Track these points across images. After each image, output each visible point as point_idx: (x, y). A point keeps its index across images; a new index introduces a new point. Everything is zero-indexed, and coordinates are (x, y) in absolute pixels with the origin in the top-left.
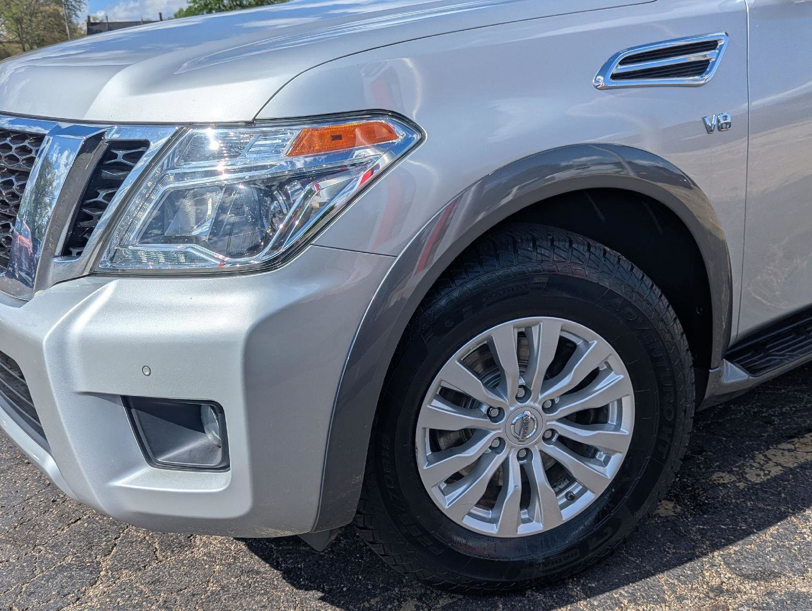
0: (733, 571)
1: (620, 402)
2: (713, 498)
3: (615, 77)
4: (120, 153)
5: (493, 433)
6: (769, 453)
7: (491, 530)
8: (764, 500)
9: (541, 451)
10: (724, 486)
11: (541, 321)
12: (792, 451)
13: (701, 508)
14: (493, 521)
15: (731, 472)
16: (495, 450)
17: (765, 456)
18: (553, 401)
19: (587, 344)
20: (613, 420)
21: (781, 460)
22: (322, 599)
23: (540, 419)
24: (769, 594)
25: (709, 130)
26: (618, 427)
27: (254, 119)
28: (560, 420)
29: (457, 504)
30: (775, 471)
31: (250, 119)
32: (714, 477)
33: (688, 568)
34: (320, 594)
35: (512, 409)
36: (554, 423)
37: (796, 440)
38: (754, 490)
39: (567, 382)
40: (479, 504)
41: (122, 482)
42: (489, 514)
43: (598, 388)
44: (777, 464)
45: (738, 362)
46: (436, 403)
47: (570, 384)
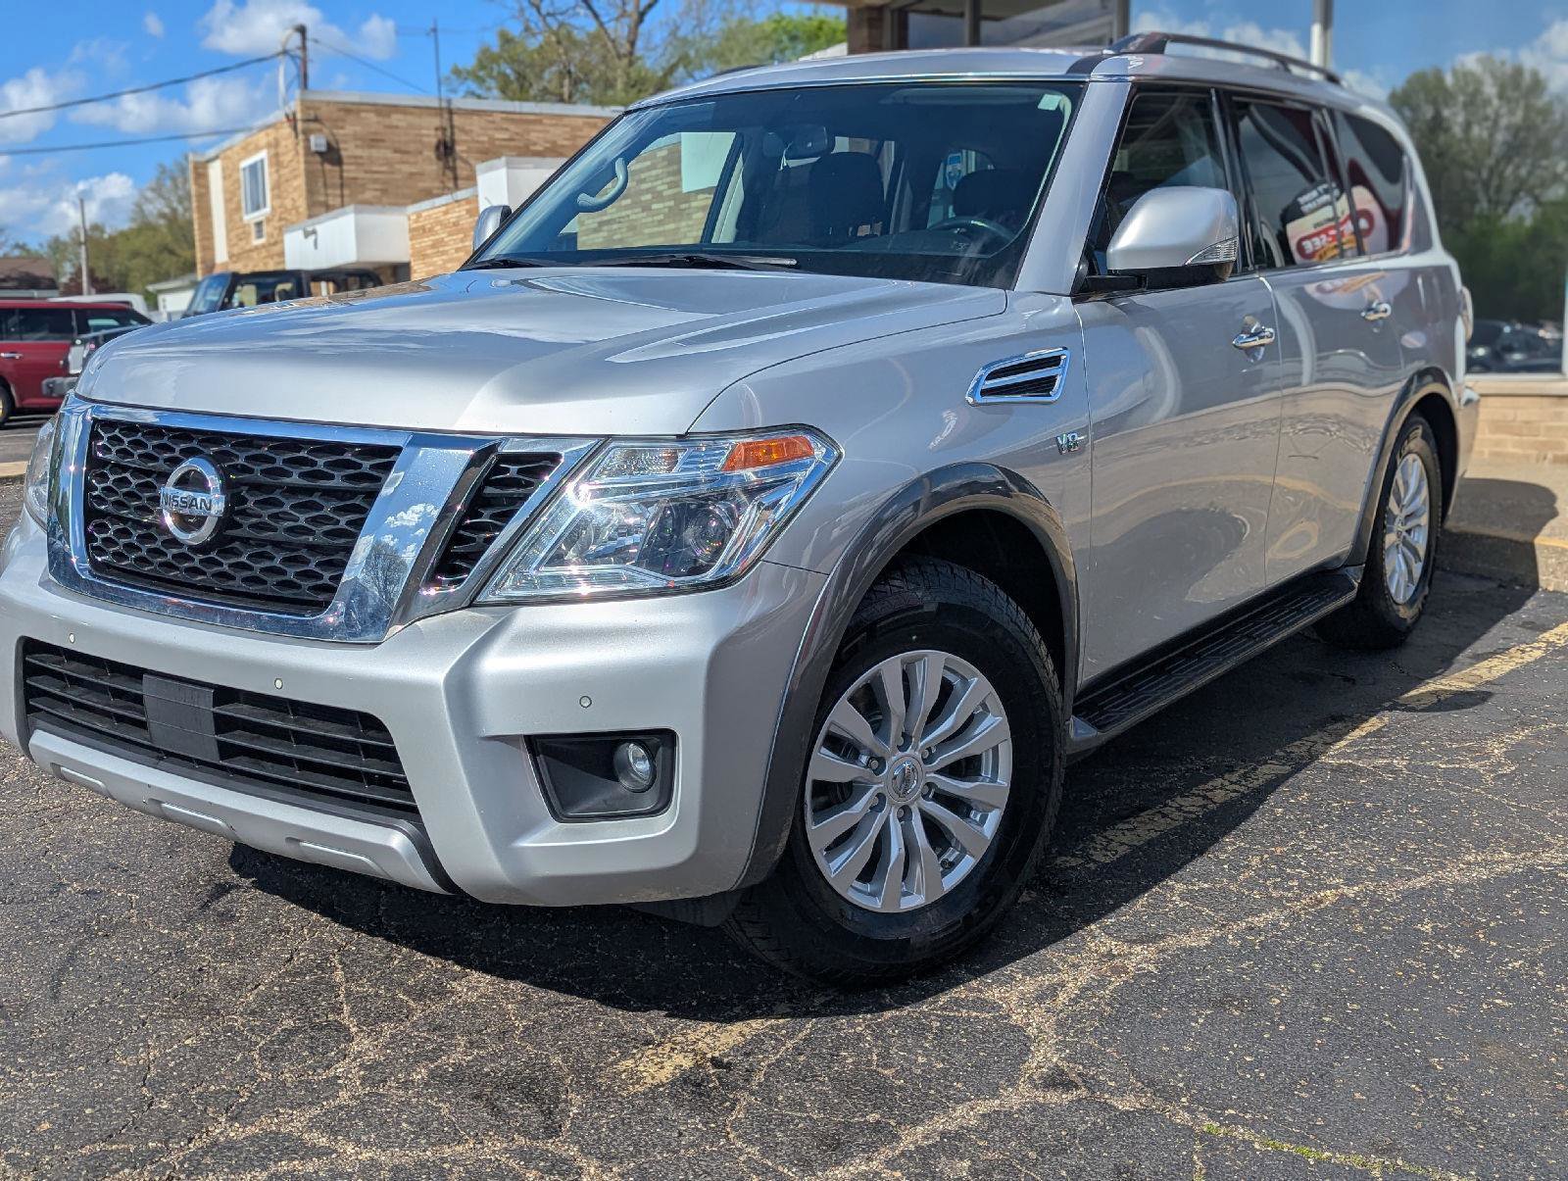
0: (1118, 938)
1: (995, 749)
2: (1066, 881)
3: (984, 393)
4: (514, 468)
5: (875, 787)
6: (1109, 834)
7: (876, 905)
8: (1121, 877)
9: (920, 810)
10: (1072, 868)
11: (925, 655)
12: (1132, 830)
13: (1060, 892)
14: (873, 894)
15: (1074, 856)
16: (875, 809)
17: (1106, 837)
18: (929, 749)
19: (965, 681)
20: (986, 770)
21: (1124, 840)
22: (666, 1016)
23: (919, 769)
24: (1162, 951)
25: (1060, 448)
26: (993, 780)
27: (687, 433)
28: (940, 772)
29: (843, 872)
30: (1122, 850)
31: (683, 432)
32: (1058, 862)
33: (1070, 942)
34: (664, 1013)
35: (894, 758)
36: (933, 775)
37: (1132, 820)
38: (1107, 870)
39: (947, 725)
40: (859, 878)
41: (525, 843)
42: (869, 888)
43: (977, 732)
44: (1122, 844)
45: (1084, 717)
46: (824, 750)
47: (952, 727)
